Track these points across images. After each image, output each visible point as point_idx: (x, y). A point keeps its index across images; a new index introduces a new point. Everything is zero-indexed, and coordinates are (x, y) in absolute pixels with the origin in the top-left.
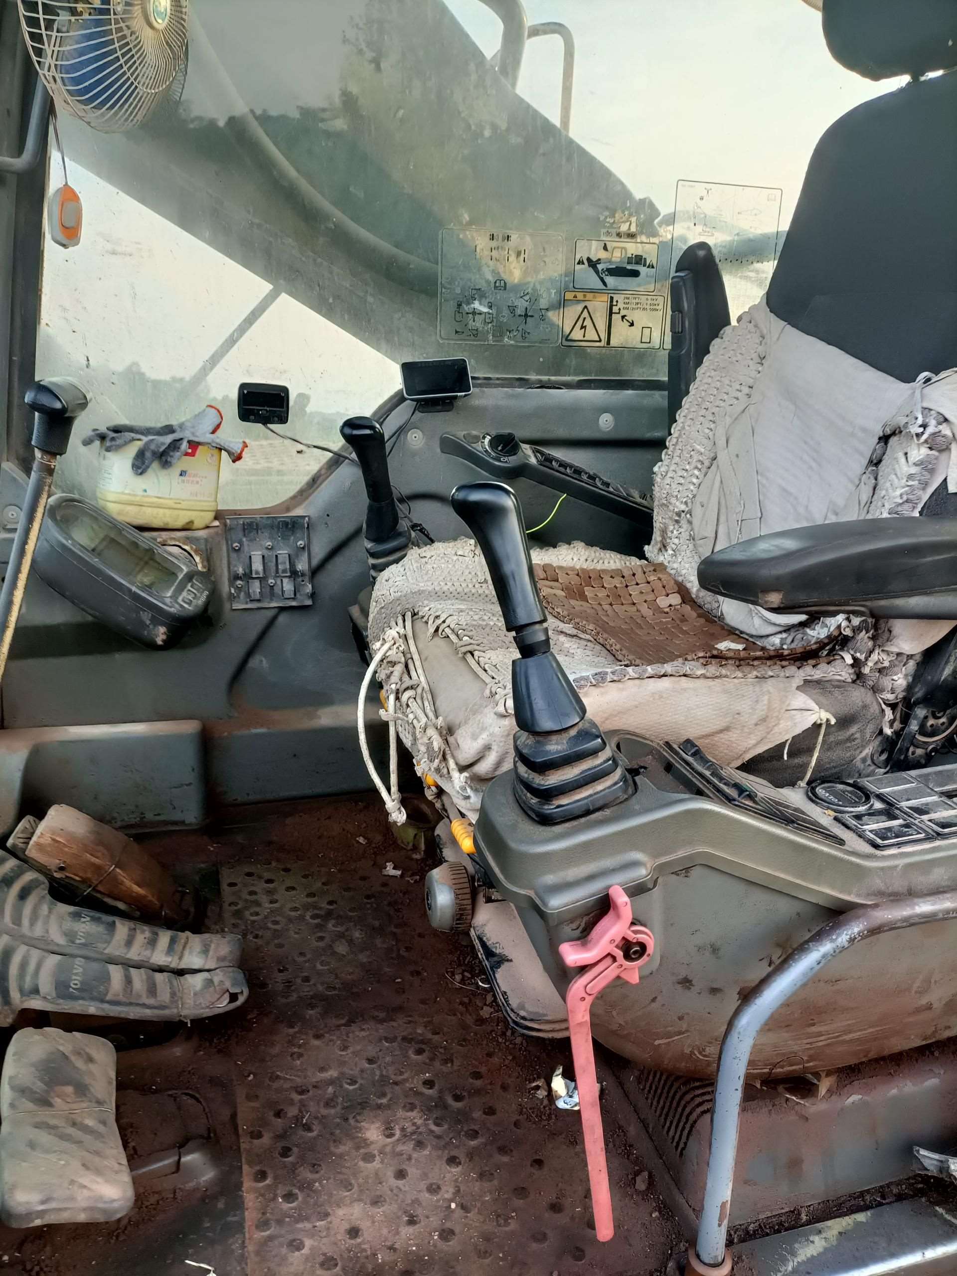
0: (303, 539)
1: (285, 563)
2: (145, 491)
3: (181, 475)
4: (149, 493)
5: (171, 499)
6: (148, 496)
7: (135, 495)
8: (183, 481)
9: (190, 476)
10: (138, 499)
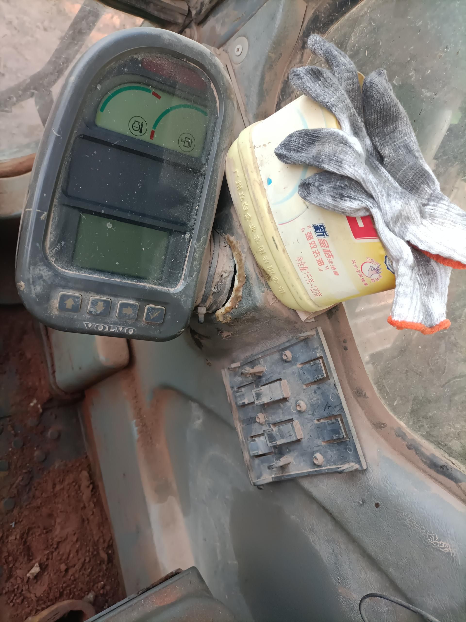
0: (328, 461)
1: (282, 437)
2: (269, 182)
3: (316, 228)
4: (269, 189)
5: (276, 229)
6: (263, 190)
7: (257, 169)
8: (309, 237)
9: (323, 244)
10: (254, 176)
